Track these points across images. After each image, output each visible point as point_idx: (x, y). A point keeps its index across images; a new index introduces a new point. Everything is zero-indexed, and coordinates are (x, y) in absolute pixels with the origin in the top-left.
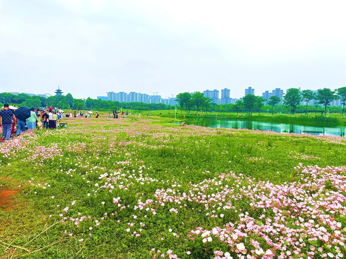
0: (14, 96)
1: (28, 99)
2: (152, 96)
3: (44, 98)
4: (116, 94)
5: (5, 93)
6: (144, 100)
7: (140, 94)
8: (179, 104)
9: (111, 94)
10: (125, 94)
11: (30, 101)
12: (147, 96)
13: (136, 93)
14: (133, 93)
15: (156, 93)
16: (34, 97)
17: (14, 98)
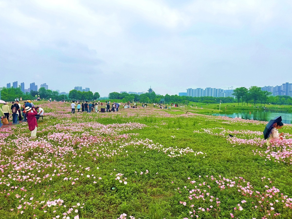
0: (119, 94)
1: (126, 97)
2: (227, 90)
3: (138, 95)
4: (194, 90)
5: (114, 92)
6: (219, 94)
7: (215, 89)
8: (236, 98)
9: (189, 90)
10: (202, 89)
11: (127, 97)
12: (222, 90)
13: (211, 89)
14: (208, 89)
15: (231, 87)
16: (131, 95)
17: (119, 96)
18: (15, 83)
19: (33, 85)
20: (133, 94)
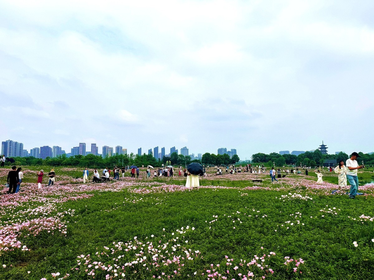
0: (266, 156)
11: (275, 159)
16: (284, 156)
17: (266, 158)
18: (156, 149)
19: (173, 149)
20: (286, 155)
